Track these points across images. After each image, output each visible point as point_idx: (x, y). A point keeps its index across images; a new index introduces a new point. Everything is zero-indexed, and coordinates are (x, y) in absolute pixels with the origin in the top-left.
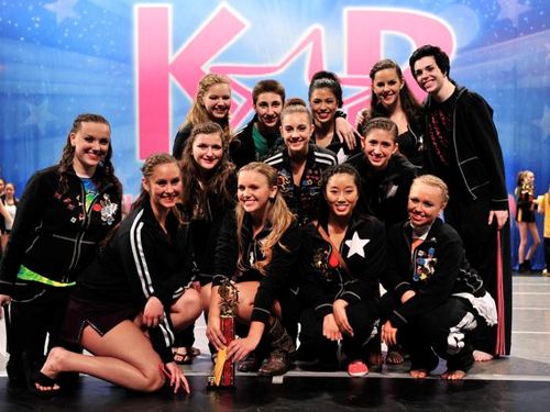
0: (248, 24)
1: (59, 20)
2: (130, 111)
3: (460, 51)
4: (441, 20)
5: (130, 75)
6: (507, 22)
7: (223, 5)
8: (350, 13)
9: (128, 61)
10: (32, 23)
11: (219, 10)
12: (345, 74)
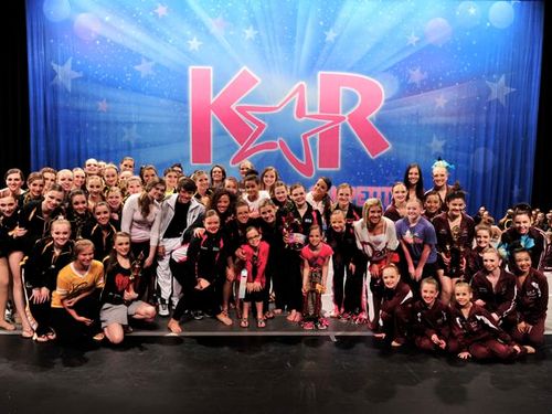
0: (259, 80)
1: (142, 76)
2: (186, 133)
3: (386, 101)
4: (377, 82)
5: (186, 111)
6: (413, 84)
7: (245, 68)
8: (322, 75)
9: (186, 102)
10: (126, 78)
11: (241, 71)
12: (318, 113)
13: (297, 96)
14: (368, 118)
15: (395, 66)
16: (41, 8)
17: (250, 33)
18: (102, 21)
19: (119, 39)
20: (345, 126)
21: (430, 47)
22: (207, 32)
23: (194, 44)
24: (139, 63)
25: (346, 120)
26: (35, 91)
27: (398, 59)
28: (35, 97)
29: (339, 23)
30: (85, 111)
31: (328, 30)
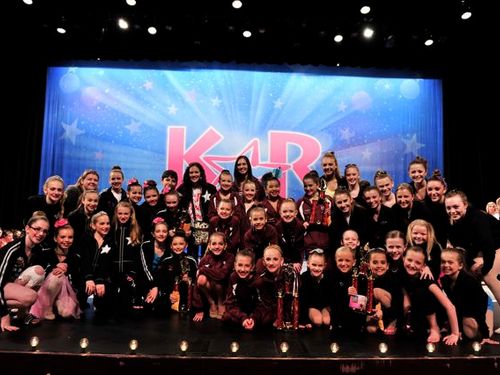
0: (222, 137)
1: (132, 133)
4: (315, 139)
5: (164, 160)
6: (344, 141)
8: (272, 134)
9: (164, 153)
10: (118, 134)
11: (209, 129)
12: (268, 162)
13: (252, 149)
14: (309, 166)
15: (329, 127)
16: (58, 82)
17: (215, 102)
18: (103, 93)
19: (114, 105)
20: (291, 173)
21: (356, 113)
22: (183, 101)
23: (173, 110)
24: (130, 123)
25: (292, 169)
26: (47, 145)
27: (332, 121)
28: (47, 149)
29: (285, 94)
30: (84, 159)
31: (276, 99)
